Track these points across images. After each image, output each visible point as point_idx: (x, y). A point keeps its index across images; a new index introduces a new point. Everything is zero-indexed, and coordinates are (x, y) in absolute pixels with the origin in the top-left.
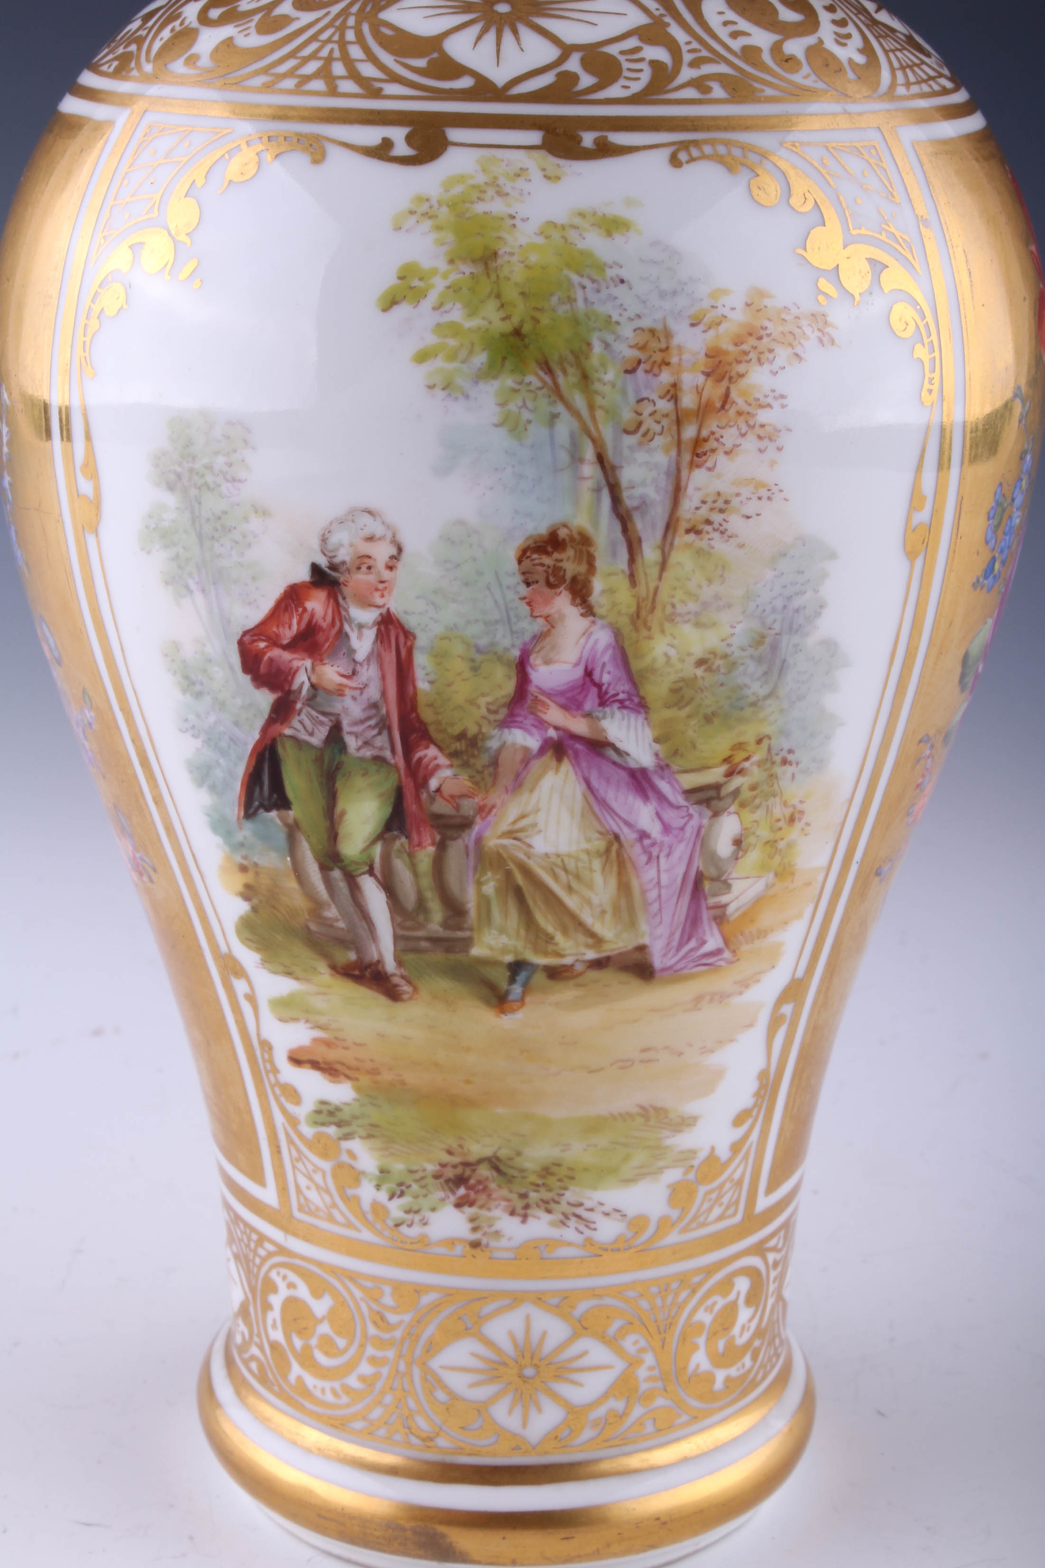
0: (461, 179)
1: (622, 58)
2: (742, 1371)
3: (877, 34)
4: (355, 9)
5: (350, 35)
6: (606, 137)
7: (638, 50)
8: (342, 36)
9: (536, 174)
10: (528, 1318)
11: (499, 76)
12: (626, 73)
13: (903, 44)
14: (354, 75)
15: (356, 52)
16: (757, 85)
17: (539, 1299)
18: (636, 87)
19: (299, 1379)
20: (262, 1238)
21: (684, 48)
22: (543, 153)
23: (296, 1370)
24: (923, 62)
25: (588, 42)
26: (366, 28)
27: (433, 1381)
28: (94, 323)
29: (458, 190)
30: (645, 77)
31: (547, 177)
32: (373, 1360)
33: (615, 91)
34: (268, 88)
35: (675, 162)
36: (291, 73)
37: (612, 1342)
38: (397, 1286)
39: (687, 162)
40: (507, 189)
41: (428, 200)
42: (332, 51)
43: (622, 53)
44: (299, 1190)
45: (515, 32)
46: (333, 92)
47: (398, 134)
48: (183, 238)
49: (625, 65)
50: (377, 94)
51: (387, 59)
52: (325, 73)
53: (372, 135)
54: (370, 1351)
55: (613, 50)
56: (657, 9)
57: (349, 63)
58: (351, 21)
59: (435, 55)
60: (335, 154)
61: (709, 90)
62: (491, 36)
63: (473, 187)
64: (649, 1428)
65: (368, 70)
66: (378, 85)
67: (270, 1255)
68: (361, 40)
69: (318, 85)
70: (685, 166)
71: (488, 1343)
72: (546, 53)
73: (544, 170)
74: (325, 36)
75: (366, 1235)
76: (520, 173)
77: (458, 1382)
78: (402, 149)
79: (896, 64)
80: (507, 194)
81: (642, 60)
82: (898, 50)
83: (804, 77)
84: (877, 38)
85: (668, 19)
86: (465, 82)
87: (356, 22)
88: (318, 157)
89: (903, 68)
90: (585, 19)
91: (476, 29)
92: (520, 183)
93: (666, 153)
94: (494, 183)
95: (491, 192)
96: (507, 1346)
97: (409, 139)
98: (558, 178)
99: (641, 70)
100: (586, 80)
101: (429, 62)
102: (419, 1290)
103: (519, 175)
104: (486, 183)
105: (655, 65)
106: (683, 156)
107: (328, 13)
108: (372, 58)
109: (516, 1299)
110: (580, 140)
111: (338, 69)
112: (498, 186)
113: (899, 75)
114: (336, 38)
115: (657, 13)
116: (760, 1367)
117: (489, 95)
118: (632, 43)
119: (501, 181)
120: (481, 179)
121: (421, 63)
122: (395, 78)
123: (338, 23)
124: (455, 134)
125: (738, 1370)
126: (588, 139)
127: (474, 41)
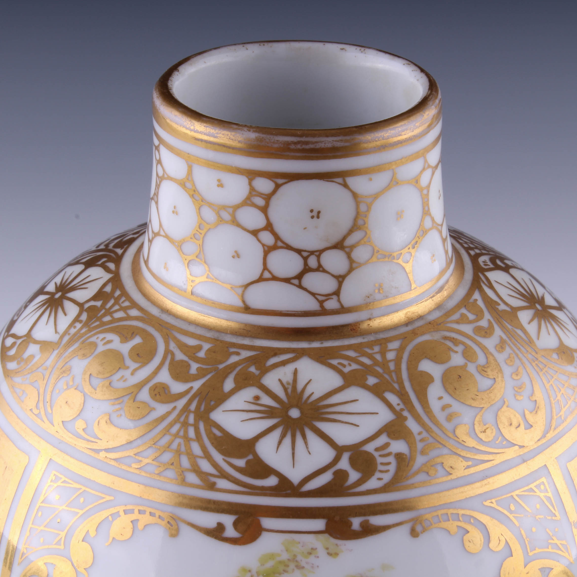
0: (272, 556)
1: (376, 454)
4: (193, 407)
5: (191, 433)
6: (367, 521)
7: (387, 445)
8: (186, 432)
9: (322, 552)
11: (295, 475)
12: (380, 467)
14: (195, 468)
15: (196, 449)
16: (466, 460)
18: (387, 477)
21: (418, 438)
22: (326, 536)
25: (352, 443)
26: (202, 426)
29: (270, 564)
30: (392, 468)
31: (329, 554)
33: (373, 483)
35: (413, 533)
39: (421, 533)
40: (303, 564)
41: (250, 571)
42: (179, 445)
43: (377, 450)
45: (304, 437)
46: (182, 480)
47: (228, 521)
48: (81, 570)
49: (380, 460)
50: (212, 487)
51: (218, 457)
52: (176, 464)
53: (210, 520)
55: (370, 448)
56: (398, 404)
57: (192, 458)
58: (191, 419)
59: (250, 457)
61: (433, 472)
62: (287, 441)
63: (280, 562)
65: (206, 466)
66: (213, 479)
68: (198, 438)
69: (173, 473)
70: (421, 537)
72: (325, 454)
73: (327, 549)
74: (174, 430)
76: (312, 552)
78: (231, 532)
80: (303, 567)
81: (389, 454)
85: (406, 413)
86: (272, 481)
87: (195, 420)
88: (174, 532)
90: (349, 421)
91: (276, 434)
92: (312, 559)
93: (407, 528)
94: (294, 559)
95: (292, 565)
97: (235, 524)
98: (337, 554)
99: (389, 464)
100: (354, 476)
101: (248, 462)
103: (310, 554)
104: (289, 560)
105: (399, 457)
106: (418, 529)
107: (175, 408)
108: (208, 456)
110: (350, 524)
111: (185, 462)
112: (297, 561)
114: (182, 433)
115: (398, 408)
117: (289, 492)
118: (383, 439)
119: (299, 558)
120: (285, 556)
121: (241, 463)
122: (224, 475)
123: (182, 419)
124: (267, 522)
126: (356, 523)
127: (276, 445)
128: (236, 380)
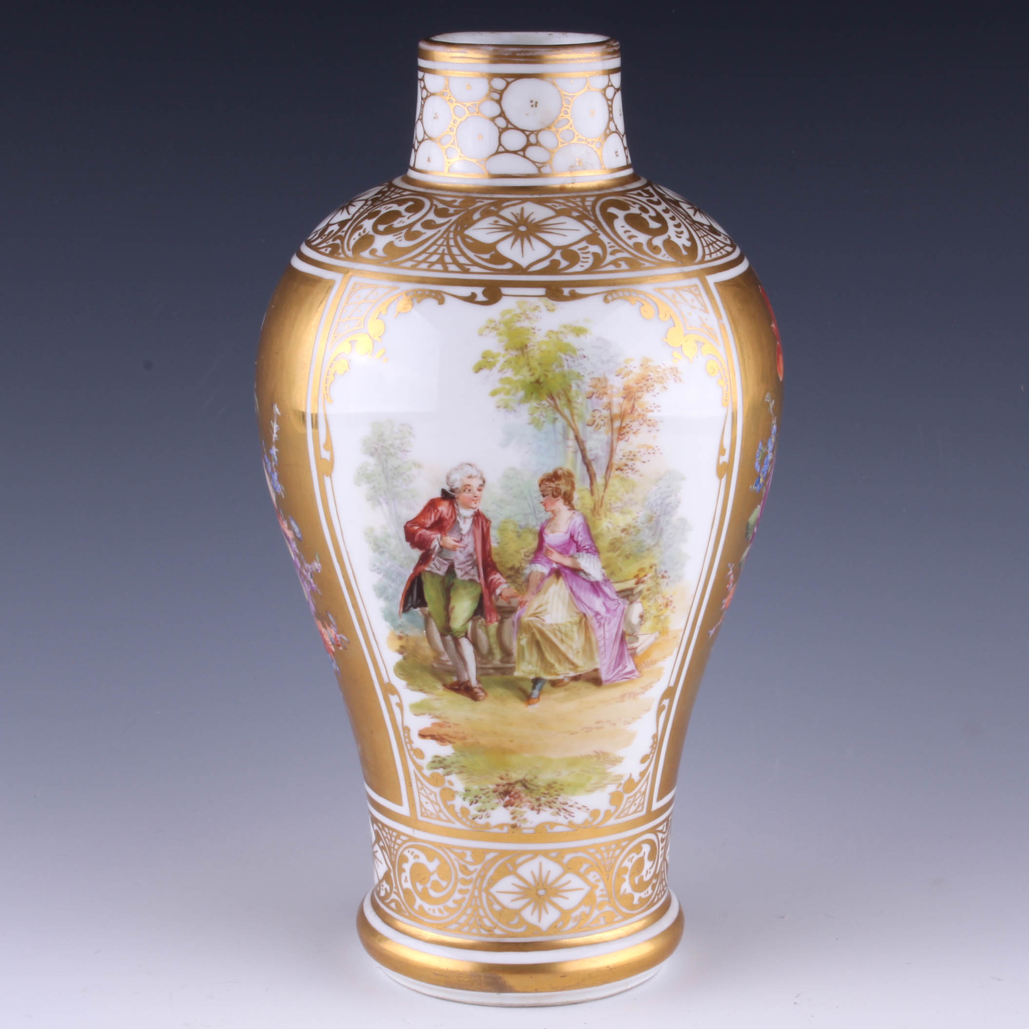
0: (509, 311)
1: (579, 252)
2: (647, 895)
3: (695, 229)
4: (452, 229)
5: (452, 243)
6: (574, 290)
7: (586, 247)
8: (448, 242)
9: (543, 308)
10: (541, 864)
11: (524, 262)
12: (582, 260)
13: (708, 232)
14: (455, 262)
15: (455, 251)
16: (642, 262)
17: (546, 854)
18: (587, 266)
19: (421, 907)
20: (399, 834)
21: (607, 246)
22: (546, 299)
23: (419, 902)
24: (718, 240)
25: (563, 245)
26: (459, 239)
27: (492, 900)
28: (331, 377)
29: (508, 317)
30: (591, 260)
31: (549, 310)
32: (461, 891)
33: (577, 268)
34: (413, 268)
35: (606, 300)
36: (424, 261)
37: (583, 876)
38: (475, 852)
39: (612, 300)
40: (530, 316)
41: (494, 321)
42: (444, 250)
43: (580, 249)
44: (421, 805)
45: (530, 241)
46: (446, 270)
47: (479, 291)
48: (376, 338)
49: (581, 255)
50: (467, 271)
51: (471, 254)
52: (441, 261)
53: (466, 291)
54: (460, 886)
55: (575, 248)
56: (594, 227)
57: (453, 256)
58: (451, 235)
59: (493, 253)
60: (448, 299)
61: (619, 266)
62: (518, 243)
63: (515, 315)
64: (602, 921)
65: (462, 260)
66: (467, 267)
67: (404, 842)
68: (457, 245)
69: (439, 267)
70: (611, 303)
71: (520, 878)
72: (544, 251)
73: (547, 307)
74: (439, 242)
75: (458, 825)
76: (536, 308)
77: (505, 900)
78: (481, 297)
79: (705, 244)
80: (531, 318)
81: (588, 253)
82: (705, 236)
83: (664, 255)
84: (695, 231)
85: (599, 232)
86: (508, 266)
87: (454, 235)
88: (441, 301)
89: (708, 245)
90: (561, 233)
91: (511, 239)
92: (536, 313)
93: (601, 297)
94: (524, 313)
95: (523, 317)
96: (530, 879)
97: (484, 293)
98: (553, 310)
99: (588, 258)
100: (564, 263)
101: (491, 256)
102: (486, 851)
103: (535, 309)
104: (521, 313)
105: (595, 255)
106: (609, 298)
107: (439, 231)
108: (463, 254)
109: (536, 854)
110: (562, 292)
111: (448, 259)
112: (527, 314)
113: (706, 249)
114: (445, 243)
115: (594, 229)
116: (656, 894)
117: (519, 272)
118: (584, 244)
119: (528, 312)
120: (518, 311)
121: (487, 256)
122: (476, 264)
123: (445, 236)
124: (505, 290)
125: (645, 894)
126: (566, 291)
127: (511, 245)
128: (481, 214)
